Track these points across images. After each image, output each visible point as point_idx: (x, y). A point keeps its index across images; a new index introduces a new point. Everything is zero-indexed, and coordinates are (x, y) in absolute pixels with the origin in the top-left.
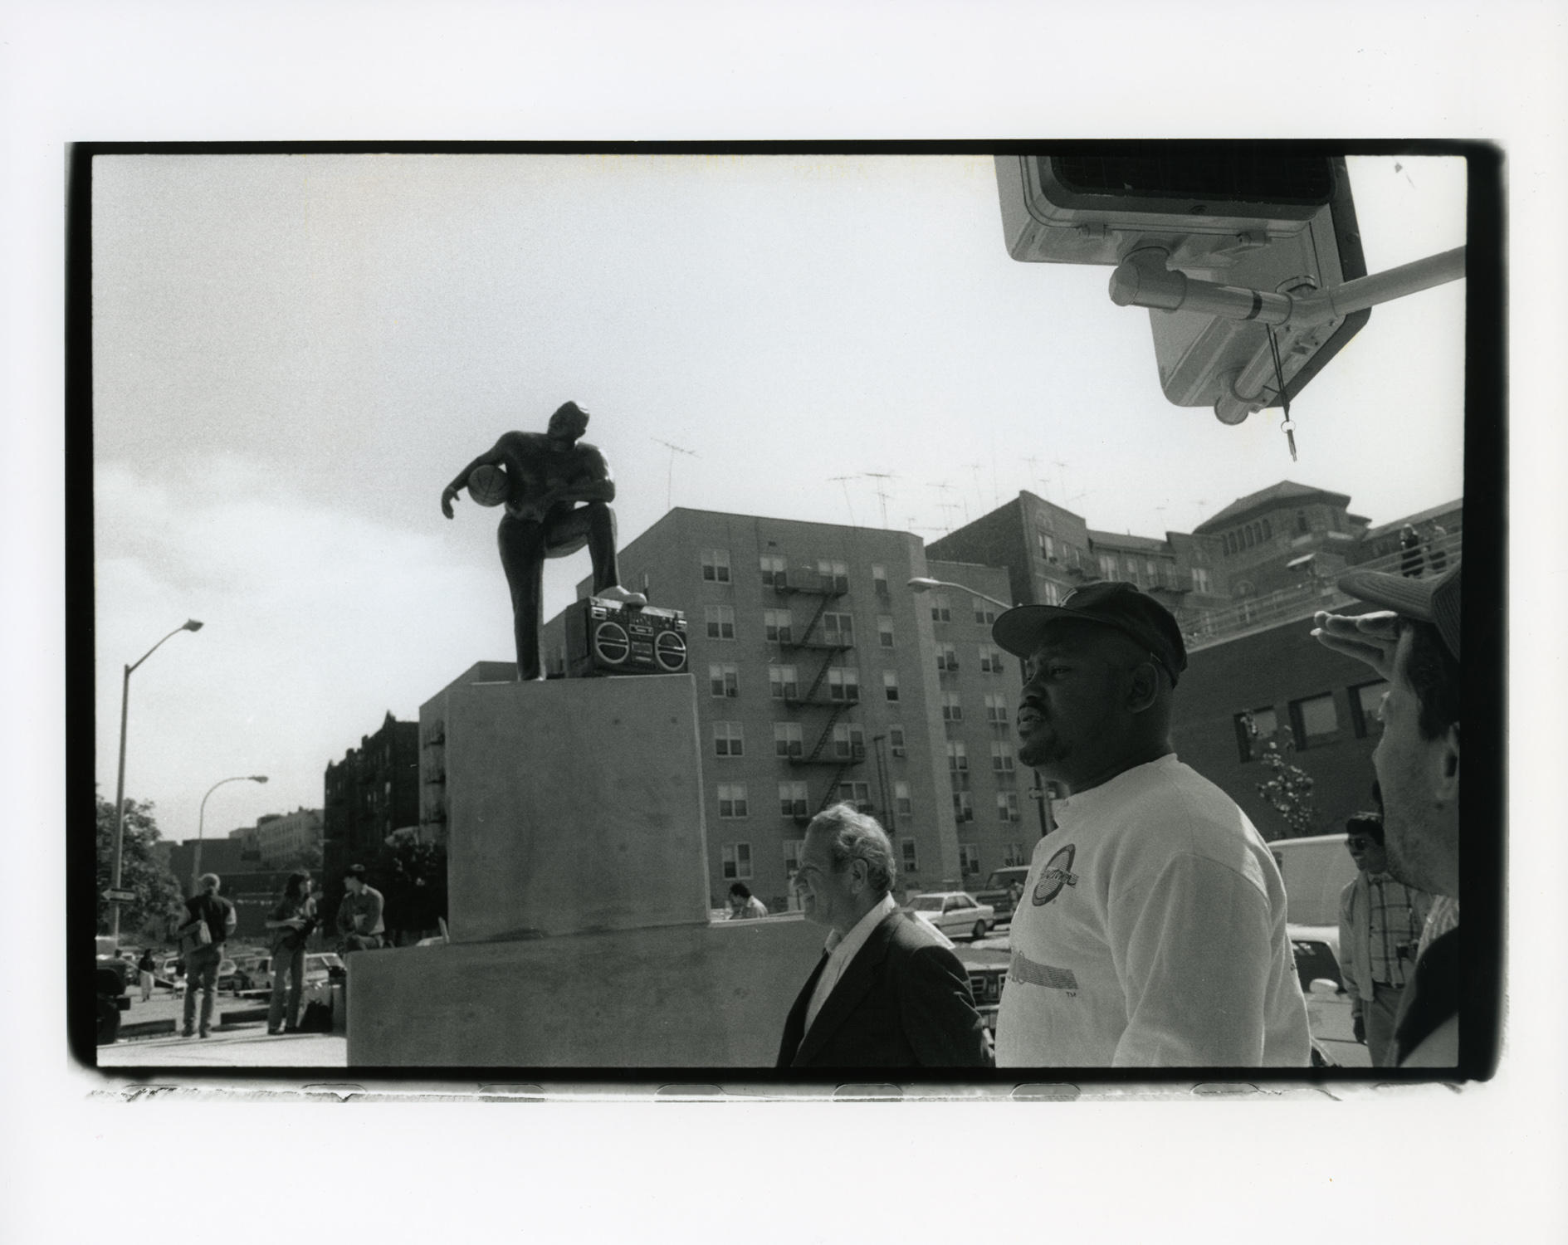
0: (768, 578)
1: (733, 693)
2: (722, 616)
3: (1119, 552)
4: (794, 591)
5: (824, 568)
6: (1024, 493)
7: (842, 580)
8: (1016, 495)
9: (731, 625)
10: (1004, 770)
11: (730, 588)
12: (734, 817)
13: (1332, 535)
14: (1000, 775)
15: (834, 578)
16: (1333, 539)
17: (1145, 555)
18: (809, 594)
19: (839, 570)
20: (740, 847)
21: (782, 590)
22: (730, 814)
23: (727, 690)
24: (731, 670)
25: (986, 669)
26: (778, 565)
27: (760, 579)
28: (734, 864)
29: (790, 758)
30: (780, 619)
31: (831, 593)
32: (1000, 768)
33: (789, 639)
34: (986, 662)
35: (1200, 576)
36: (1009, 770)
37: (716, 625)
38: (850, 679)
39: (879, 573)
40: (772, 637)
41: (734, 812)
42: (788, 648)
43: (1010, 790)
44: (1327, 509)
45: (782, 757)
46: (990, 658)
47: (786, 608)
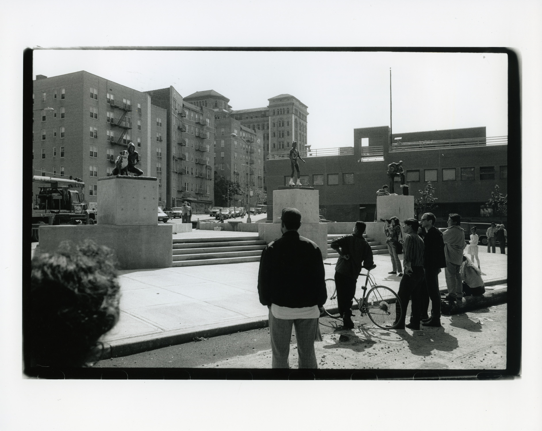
0: (109, 101)
1: (96, 137)
2: (95, 111)
3: (190, 109)
4: (116, 107)
5: (124, 101)
6: (171, 86)
7: (130, 106)
8: (169, 87)
9: (97, 114)
10: (159, 171)
11: (98, 101)
12: (93, 176)
13: (224, 110)
14: (158, 173)
15: (127, 105)
16: (224, 112)
17: (196, 112)
18: (120, 109)
19: (129, 103)
20: (95, 186)
21: (113, 107)
22: (92, 175)
23: (95, 136)
24: (95, 129)
25: (158, 140)
26: (112, 98)
27: (106, 101)
28: (92, 191)
29: (111, 160)
30: (110, 115)
31: (126, 110)
32: (158, 170)
33: (113, 122)
34: (158, 138)
35: (208, 121)
36: (160, 172)
37: (93, 113)
38: (128, 138)
39: (139, 106)
40: (108, 121)
41: (93, 175)
42: (113, 125)
43: (160, 177)
44: (223, 102)
45: (108, 159)
46: (159, 137)
47: (113, 112)
